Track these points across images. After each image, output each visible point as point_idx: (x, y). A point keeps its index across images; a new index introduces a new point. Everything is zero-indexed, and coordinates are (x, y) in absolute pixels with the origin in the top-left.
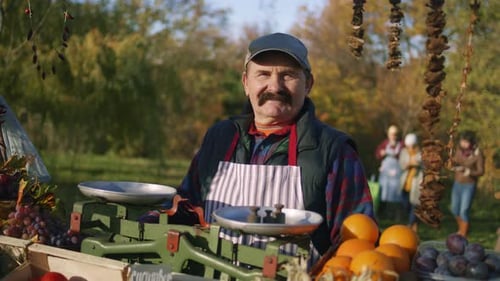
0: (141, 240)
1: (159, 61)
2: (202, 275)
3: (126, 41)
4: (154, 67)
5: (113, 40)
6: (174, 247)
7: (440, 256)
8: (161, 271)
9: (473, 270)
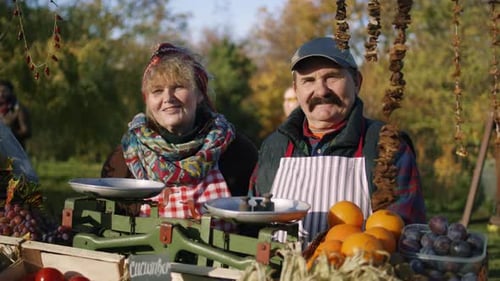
0: (133, 233)
1: (120, 66)
2: (196, 263)
3: (88, 46)
4: (117, 72)
5: (75, 46)
6: (167, 238)
7: (425, 237)
8: (160, 261)
9: (456, 248)
